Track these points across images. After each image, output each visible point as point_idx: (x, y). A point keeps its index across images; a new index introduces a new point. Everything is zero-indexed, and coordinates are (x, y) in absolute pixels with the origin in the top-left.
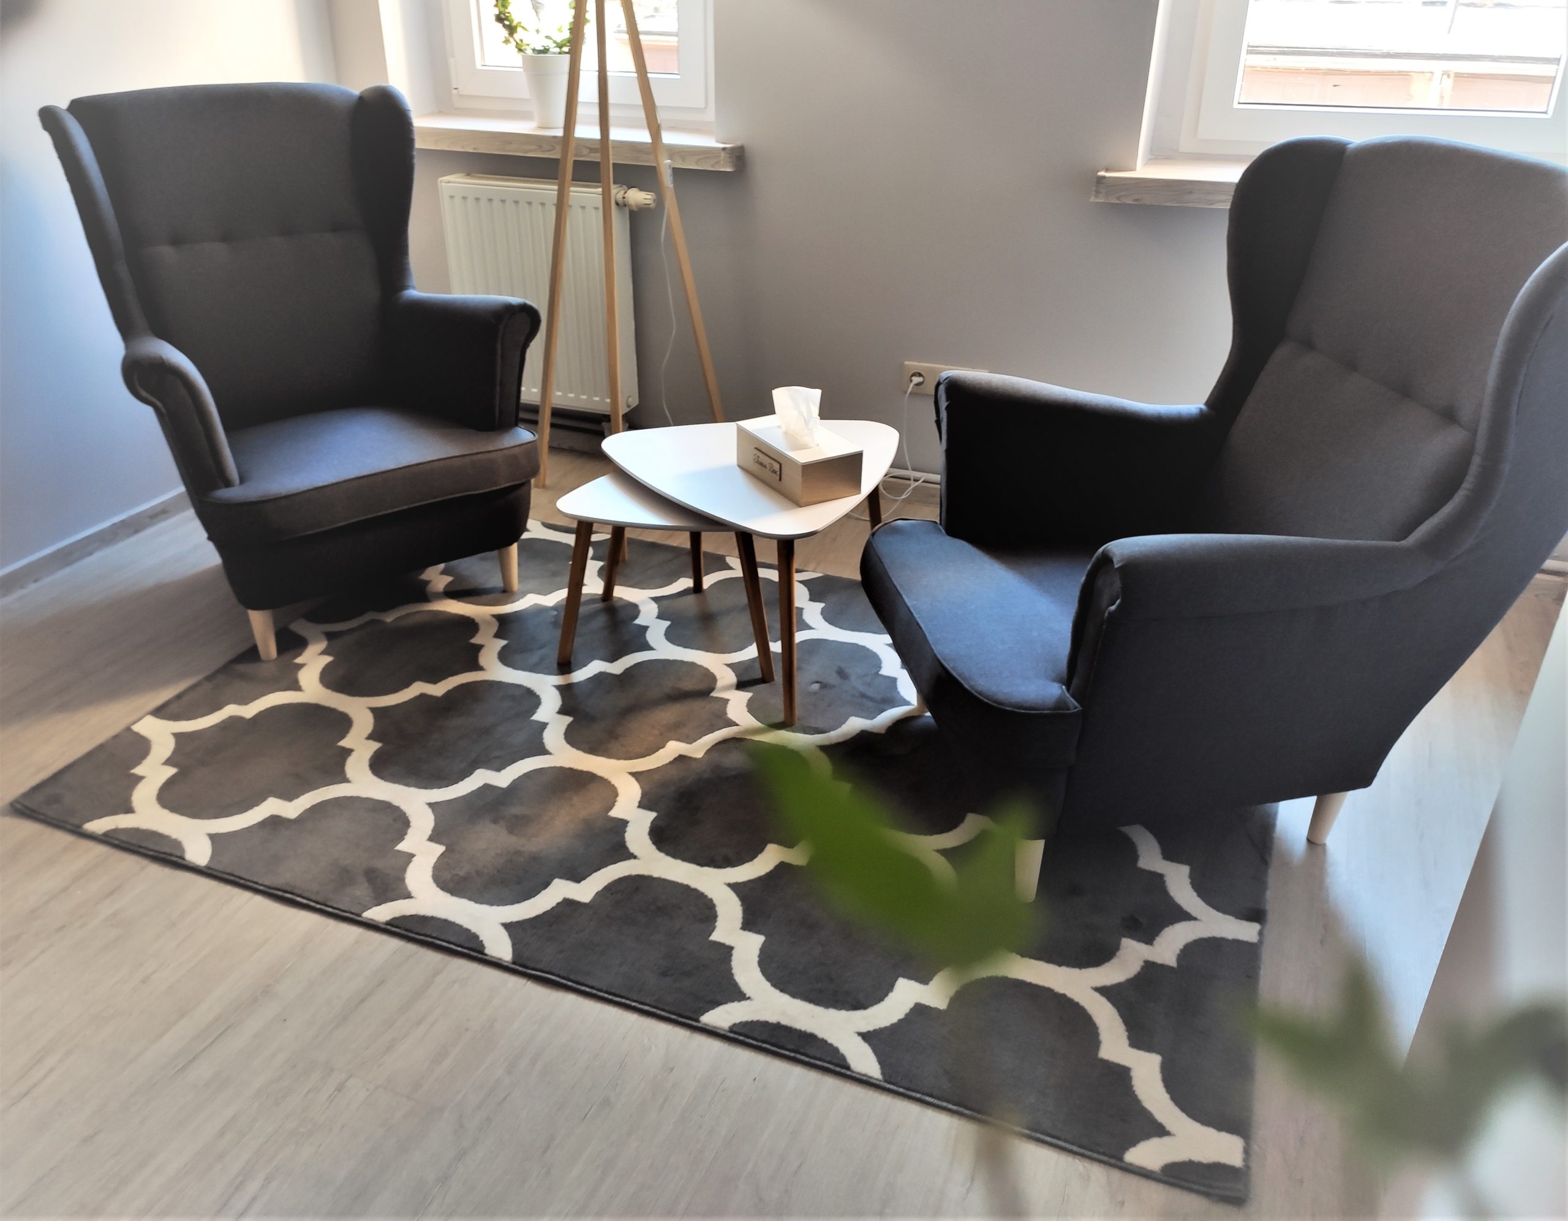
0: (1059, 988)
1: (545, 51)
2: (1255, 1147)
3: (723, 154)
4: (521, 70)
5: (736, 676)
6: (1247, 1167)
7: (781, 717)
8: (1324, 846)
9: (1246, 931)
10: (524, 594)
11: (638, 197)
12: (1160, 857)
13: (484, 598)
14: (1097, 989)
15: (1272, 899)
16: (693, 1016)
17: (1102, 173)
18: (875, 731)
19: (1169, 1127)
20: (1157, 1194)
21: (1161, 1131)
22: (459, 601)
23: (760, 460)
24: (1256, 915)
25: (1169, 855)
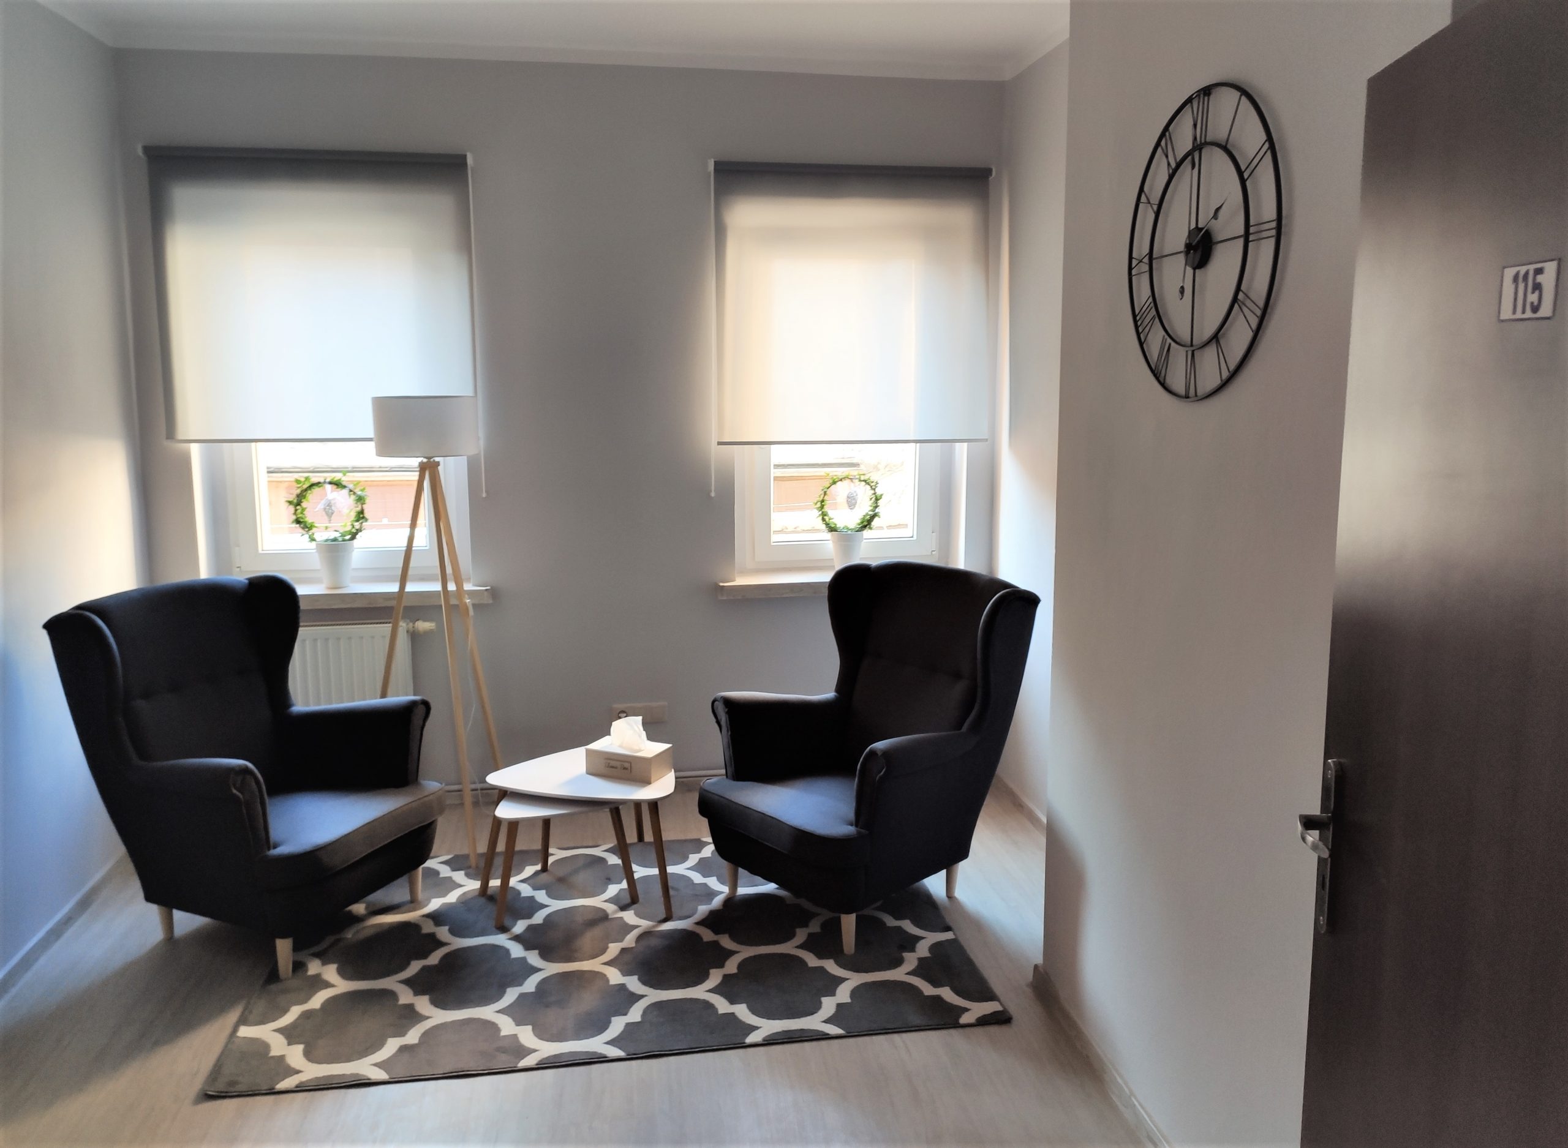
0: (892, 979)
1: (335, 540)
2: (1002, 1001)
3: (486, 593)
4: (315, 551)
5: (615, 904)
6: (1005, 1008)
7: (663, 916)
8: (955, 897)
9: (948, 936)
10: (428, 901)
11: (423, 626)
12: (894, 920)
13: (403, 909)
14: (907, 974)
15: (949, 920)
16: (742, 1042)
17: (721, 584)
18: (717, 909)
19: (968, 1007)
20: (979, 1030)
21: (967, 1010)
22: (387, 915)
23: (610, 765)
24: (948, 929)
25: (898, 917)
